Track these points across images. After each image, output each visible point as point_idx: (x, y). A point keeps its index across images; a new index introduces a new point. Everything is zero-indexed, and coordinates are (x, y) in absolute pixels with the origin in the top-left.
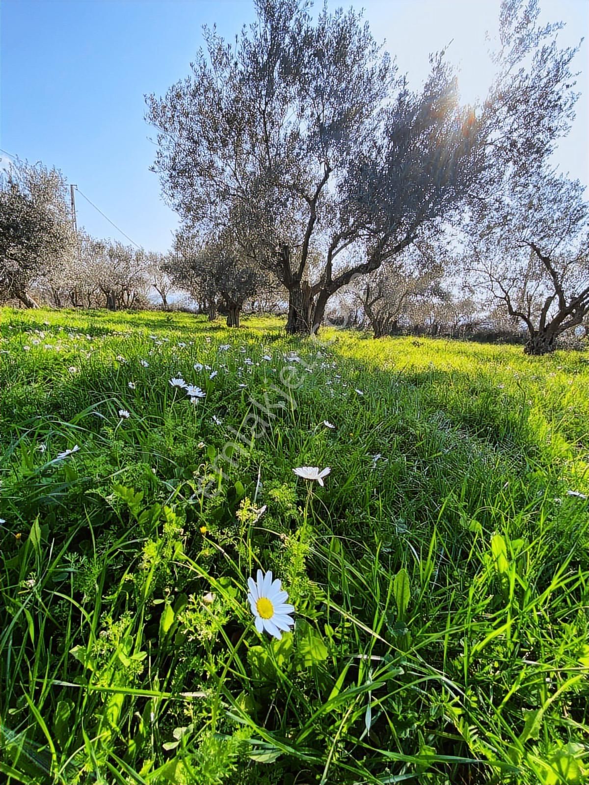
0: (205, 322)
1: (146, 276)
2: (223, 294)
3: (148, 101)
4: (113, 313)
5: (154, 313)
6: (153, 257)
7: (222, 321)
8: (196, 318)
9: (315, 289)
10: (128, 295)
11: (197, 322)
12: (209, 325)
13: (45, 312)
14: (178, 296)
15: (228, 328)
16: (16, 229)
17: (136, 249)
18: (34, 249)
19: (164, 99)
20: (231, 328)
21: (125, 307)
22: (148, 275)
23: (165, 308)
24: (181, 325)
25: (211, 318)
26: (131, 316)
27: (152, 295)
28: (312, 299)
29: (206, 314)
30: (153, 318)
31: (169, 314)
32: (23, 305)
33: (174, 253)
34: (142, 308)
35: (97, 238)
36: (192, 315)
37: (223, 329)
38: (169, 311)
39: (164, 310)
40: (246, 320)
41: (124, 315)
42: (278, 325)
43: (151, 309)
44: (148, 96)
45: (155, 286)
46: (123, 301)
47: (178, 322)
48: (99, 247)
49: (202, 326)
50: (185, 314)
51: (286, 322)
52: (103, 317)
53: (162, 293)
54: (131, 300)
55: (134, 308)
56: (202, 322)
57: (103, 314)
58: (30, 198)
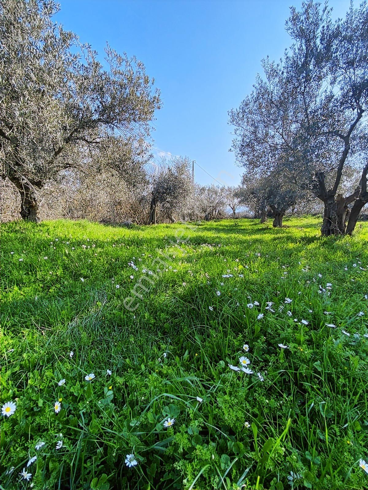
0: (258, 224)
1: (225, 200)
2: (271, 206)
3: (230, 114)
4: (207, 222)
5: (229, 220)
6: (229, 189)
7: (270, 223)
8: (252, 221)
9: (350, 199)
10: (215, 211)
11: (253, 224)
12: (260, 226)
13: (179, 225)
14: (242, 209)
15: (273, 228)
16: (170, 190)
17: (221, 186)
18: (175, 198)
19: (238, 109)
20: (276, 228)
21: (213, 218)
22: (226, 200)
23: (235, 217)
24: (243, 228)
25: (262, 222)
26: (216, 223)
27: (228, 210)
28: (346, 207)
29: (259, 218)
30: (227, 224)
31: (236, 220)
32: (171, 222)
33: (241, 186)
34: (222, 218)
35: (202, 185)
36: (250, 220)
37: (270, 229)
38: (236, 218)
39: (234, 218)
40: (287, 220)
41: (213, 223)
42: (314, 223)
43: (227, 218)
44: (230, 111)
45: (230, 205)
46: (213, 215)
47: (241, 226)
48: (203, 189)
49: (256, 227)
50: (246, 220)
51: (321, 220)
52: (203, 225)
53: (233, 209)
54: (216, 214)
55: (218, 219)
56: (256, 224)
57: (203, 224)
58: (176, 174)
